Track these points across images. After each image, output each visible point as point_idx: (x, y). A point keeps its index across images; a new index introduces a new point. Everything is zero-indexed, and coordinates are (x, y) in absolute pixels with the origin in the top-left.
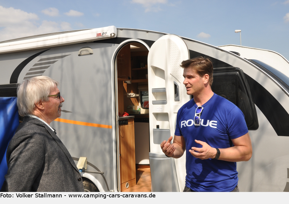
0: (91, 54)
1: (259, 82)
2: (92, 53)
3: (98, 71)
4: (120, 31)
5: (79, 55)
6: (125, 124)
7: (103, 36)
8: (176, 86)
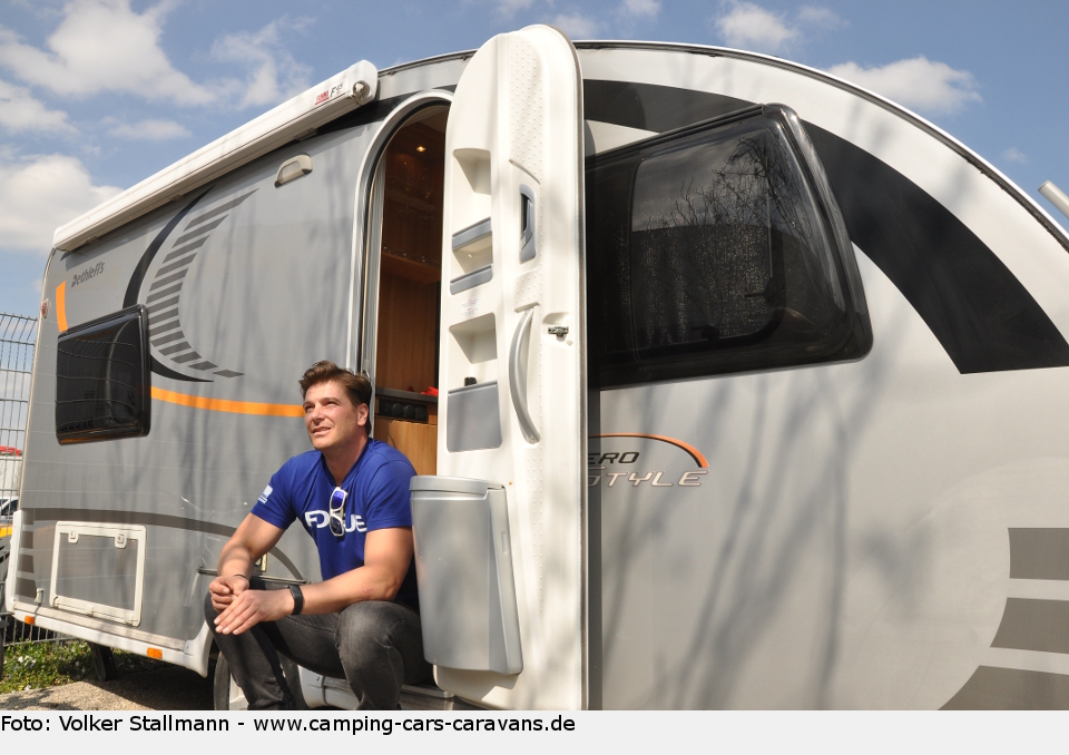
0: (306, 172)
1: (862, 141)
2: (309, 168)
3: (314, 233)
4: (388, 80)
5: (278, 185)
6: (412, 418)
7: (334, 97)
8: (525, 199)
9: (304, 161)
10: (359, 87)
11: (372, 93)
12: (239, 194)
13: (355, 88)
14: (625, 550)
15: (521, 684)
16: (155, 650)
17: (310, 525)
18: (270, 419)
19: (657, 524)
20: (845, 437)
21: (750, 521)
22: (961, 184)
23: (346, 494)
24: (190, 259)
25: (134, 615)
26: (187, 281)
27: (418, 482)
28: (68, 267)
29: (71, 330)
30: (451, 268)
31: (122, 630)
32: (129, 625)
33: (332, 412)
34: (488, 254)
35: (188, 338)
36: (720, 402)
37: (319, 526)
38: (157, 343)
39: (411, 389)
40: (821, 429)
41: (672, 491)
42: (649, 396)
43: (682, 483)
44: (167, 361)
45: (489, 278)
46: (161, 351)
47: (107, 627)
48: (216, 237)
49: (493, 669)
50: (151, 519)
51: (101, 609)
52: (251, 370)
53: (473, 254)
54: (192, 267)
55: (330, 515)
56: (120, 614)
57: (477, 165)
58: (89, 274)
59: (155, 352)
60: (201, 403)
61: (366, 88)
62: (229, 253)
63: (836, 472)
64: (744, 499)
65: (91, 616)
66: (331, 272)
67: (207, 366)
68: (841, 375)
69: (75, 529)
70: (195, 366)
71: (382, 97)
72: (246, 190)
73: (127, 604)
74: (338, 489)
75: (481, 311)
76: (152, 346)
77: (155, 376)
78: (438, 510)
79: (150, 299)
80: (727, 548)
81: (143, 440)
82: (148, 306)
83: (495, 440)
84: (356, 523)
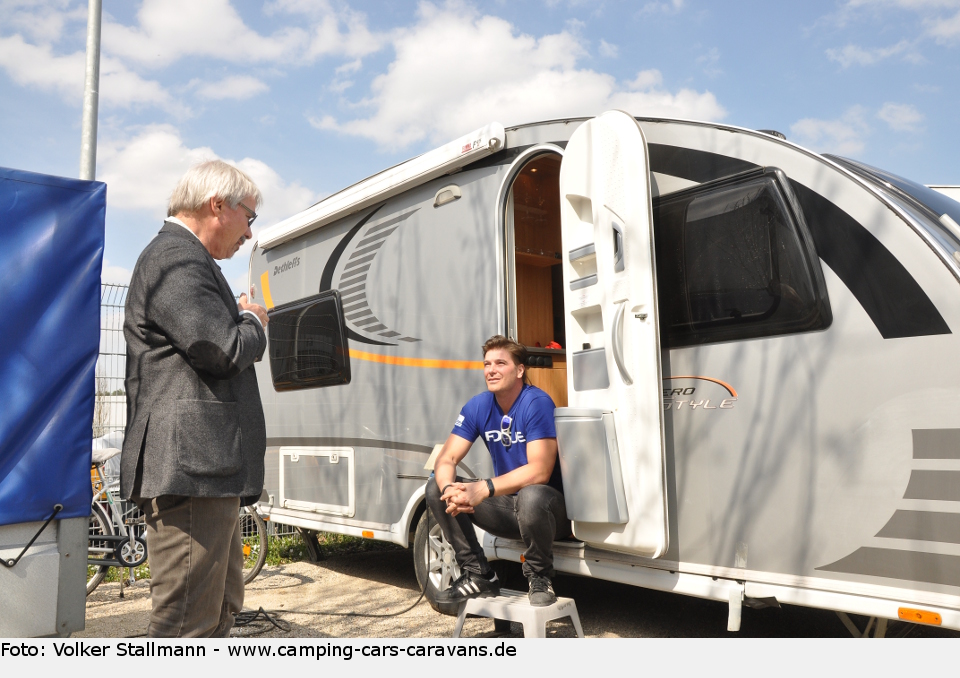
0: (457, 198)
1: (822, 191)
2: (459, 196)
3: (465, 243)
4: (512, 134)
5: (436, 206)
6: (542, 365)
7: (474, 149)
8: (616, 232)
9: (455, 190)
10: (493, 142)
11: (502, 145)
12: (404, 212)
13: (490, 143)
14: (687, 451)
15: (628, 529)
16: (368, 533)
17: (488, 440)
18: (441, 372)
19: (705, 433)
20: (813, 377)
21: (760, 430)
22: (880, 220)
23: (511, 419)
24: (371, 257)
25: (350, 509)
26: (370, 273)
27: (560, 411)
28: (269, 260)
29: (277, 308)
30: (569, 273)
31: (340, 520)
32: (346, 517)
33: (502, 369)
34: (593, 264)
35: (375, 313)
36: (738, 357)
37: (495, 440)
38: (350, 318)
39: (538, 345)
40: (800, 373)
41: (715, 412)
42: (696, 354)
43: (721, 406)
44: (360, 331)
45: (595, 282)
46: (355, 324)
47: (328, 519)
48: (391, 241)
49: (611, 521)
50: (356, 443)
51: (321, 507)
52: (425, 336)
53: (583, 262)
54: (373, 263)
55: (501, 433)
56: (336, 509)
57: (582, 204)
58: (287, 266)
59: (350, 324)
60: (389, 360)
61: (498, 142)
62: (400, 255)
63: (809, 399)
64: (757, 417)
65: (314, 512)
66: (480, 270)
67: (392, 334)
68: (811, 338)
69: (296, 452)
70: (382, 334)
71: (509, 146)
72: (410, 209)
73: (342, 500)
74: (505, 416)
75: (590, 303)
76: (346, 320)
77: (351, 342)
78: (571, 427)
79: (341, 286)
80: (747, 448)
81: (345, 388)
82: (340, 291)
83: (605, 383)
84: (519, 437)
